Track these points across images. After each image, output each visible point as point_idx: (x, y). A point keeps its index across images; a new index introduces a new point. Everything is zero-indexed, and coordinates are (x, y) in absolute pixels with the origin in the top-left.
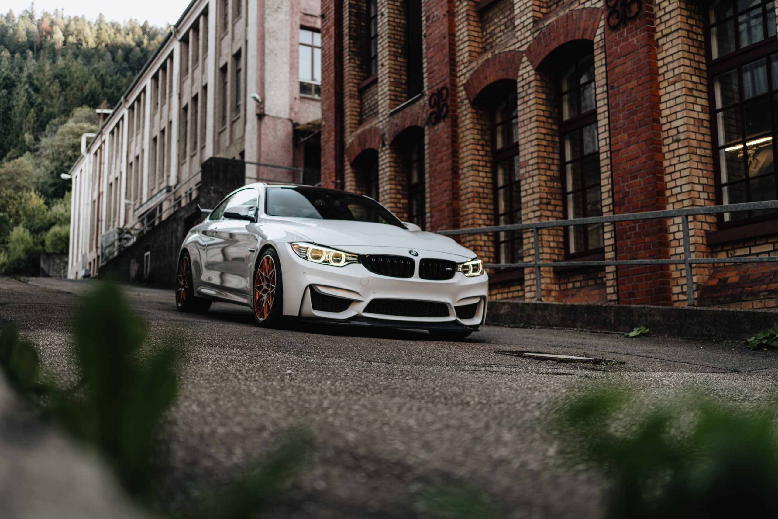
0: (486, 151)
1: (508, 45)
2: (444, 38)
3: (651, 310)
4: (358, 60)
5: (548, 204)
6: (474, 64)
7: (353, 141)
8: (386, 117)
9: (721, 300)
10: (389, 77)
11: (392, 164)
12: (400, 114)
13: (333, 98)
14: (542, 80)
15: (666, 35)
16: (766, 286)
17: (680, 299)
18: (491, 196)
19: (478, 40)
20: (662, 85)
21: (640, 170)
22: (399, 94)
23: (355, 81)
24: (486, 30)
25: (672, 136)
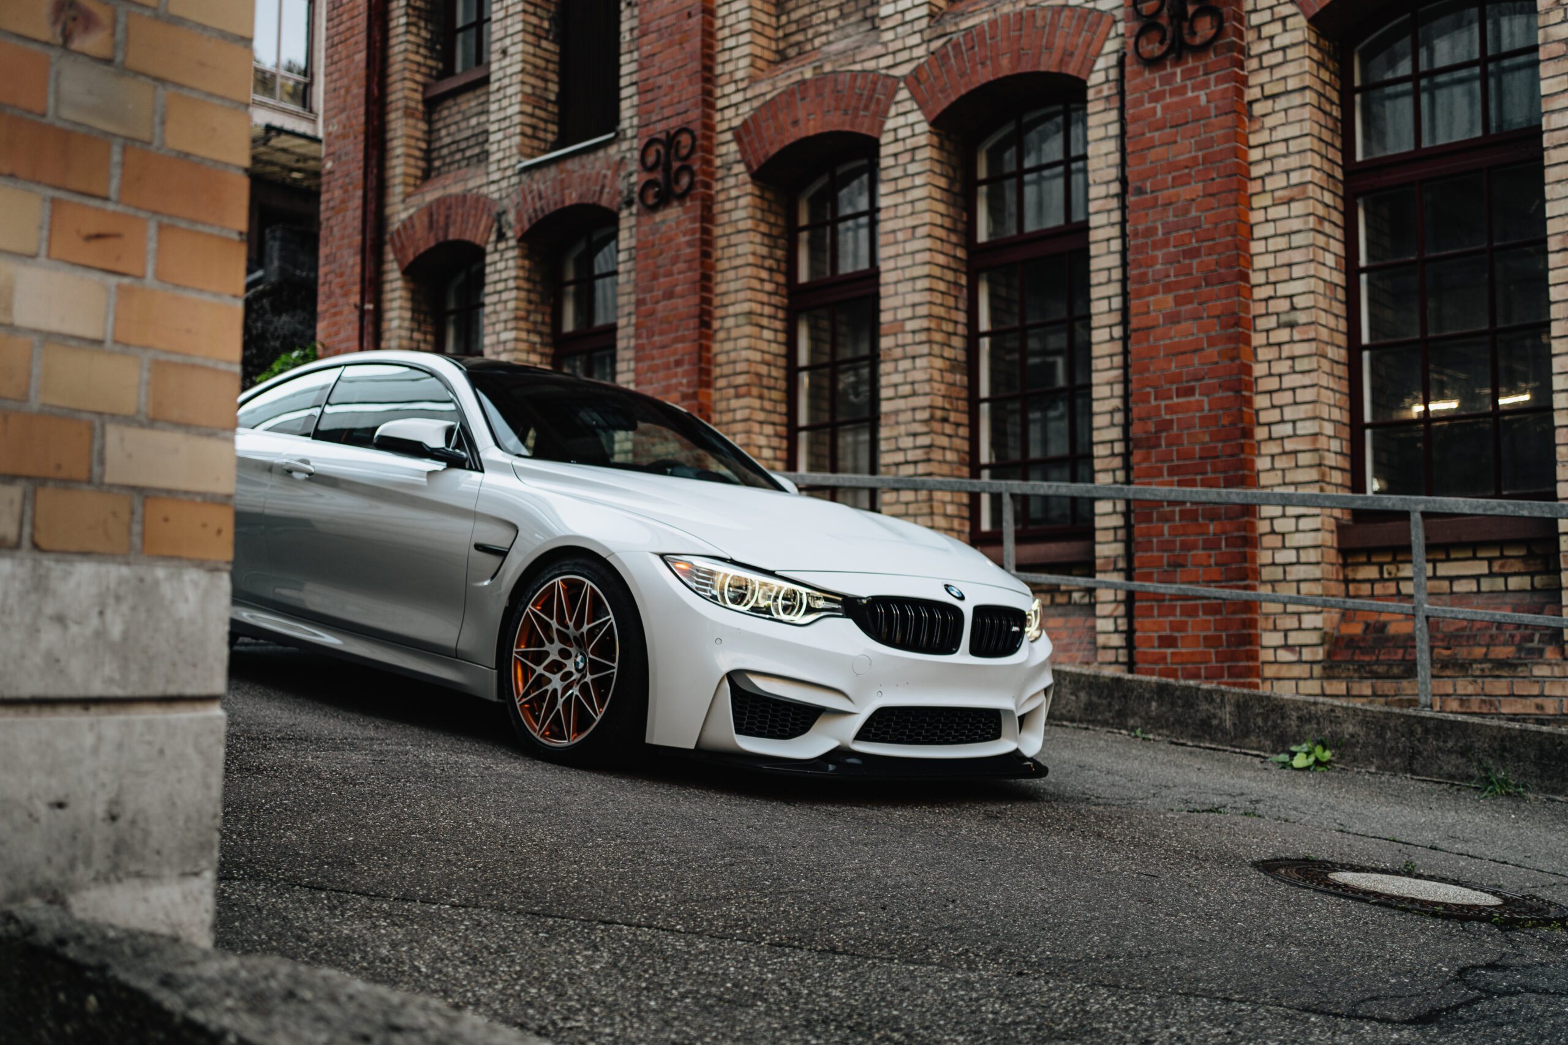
0: (777, 284)
1: (858, 58)
2: (689, 15)
3: (1333, 711)
4: (426, 28)
5: (945, 420)
6: (763, 87)
7: (411, 218)
8: (509, 172)
9: (1381, 669)
10: (523, 83)
11: (524, 284)
12: (553, 172)
13: (362, 110)
14: (941, 148)
15: (1273, 97)
16: (1484, 650)
17: (1279, 659)
18: (782, 384)
19: (769, 32)
20: (1256, 202)
21: (1203, 378)
22: (542, 125)
23: (419, 77)
24: (788, 13)
25: (1278, 314)
